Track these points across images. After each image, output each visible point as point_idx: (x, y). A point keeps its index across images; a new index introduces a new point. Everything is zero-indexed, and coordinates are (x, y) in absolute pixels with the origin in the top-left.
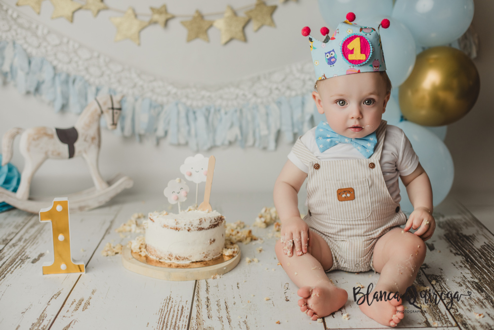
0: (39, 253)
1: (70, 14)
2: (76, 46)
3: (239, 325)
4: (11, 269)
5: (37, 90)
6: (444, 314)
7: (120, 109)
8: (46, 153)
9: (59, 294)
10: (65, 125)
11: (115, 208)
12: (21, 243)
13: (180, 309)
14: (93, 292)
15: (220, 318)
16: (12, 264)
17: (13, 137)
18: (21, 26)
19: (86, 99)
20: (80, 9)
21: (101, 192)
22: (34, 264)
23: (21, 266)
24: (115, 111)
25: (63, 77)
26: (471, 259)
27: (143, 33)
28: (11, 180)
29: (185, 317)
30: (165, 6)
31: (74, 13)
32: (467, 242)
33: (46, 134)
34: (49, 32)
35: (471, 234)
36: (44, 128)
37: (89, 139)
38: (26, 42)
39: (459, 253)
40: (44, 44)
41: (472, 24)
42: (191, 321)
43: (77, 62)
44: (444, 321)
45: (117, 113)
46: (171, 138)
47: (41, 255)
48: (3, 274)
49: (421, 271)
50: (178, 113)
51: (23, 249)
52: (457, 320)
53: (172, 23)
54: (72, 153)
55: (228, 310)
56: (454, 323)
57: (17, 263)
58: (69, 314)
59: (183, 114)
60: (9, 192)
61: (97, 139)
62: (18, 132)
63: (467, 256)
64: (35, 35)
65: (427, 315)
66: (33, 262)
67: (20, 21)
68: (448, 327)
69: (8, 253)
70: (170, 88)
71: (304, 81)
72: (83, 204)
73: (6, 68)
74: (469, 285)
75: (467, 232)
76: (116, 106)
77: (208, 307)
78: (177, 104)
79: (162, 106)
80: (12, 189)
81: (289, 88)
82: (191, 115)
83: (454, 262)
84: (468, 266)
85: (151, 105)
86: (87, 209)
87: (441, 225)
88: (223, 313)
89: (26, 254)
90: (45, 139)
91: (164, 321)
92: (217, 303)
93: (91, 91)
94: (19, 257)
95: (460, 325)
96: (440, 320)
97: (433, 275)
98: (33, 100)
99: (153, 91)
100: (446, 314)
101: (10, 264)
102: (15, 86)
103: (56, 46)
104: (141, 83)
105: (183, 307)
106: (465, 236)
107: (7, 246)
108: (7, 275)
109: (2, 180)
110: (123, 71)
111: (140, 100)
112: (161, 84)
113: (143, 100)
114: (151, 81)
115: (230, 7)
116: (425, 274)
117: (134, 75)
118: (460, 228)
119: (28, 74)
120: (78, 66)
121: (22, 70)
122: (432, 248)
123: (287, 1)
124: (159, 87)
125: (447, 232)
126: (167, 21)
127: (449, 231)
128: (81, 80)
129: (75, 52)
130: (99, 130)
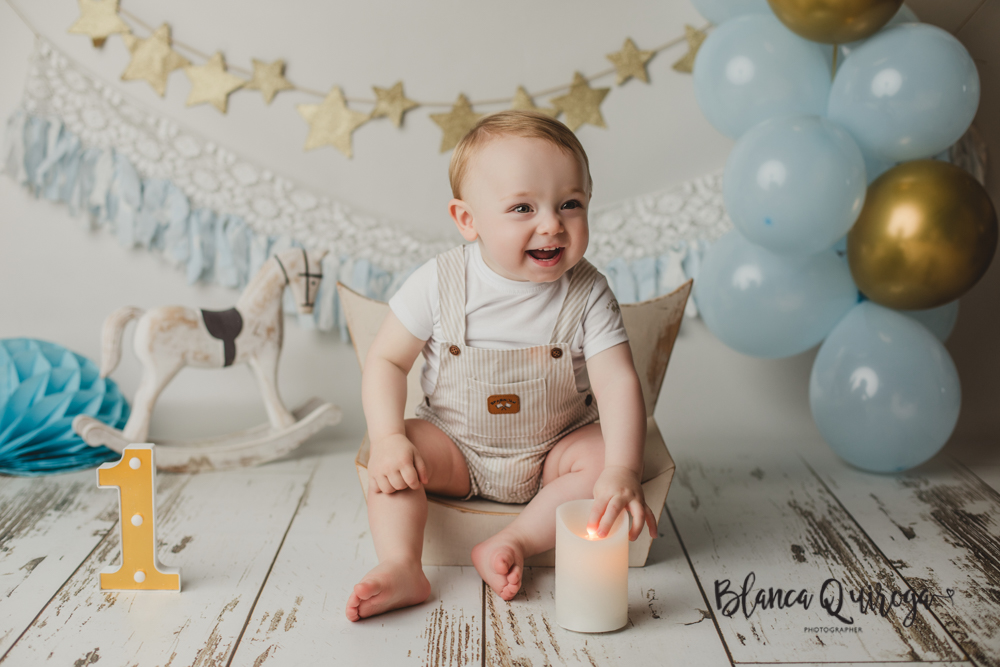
0: (181, 537)
1: (222, 98)
2: (231, 158)
3: (575, 655)
5: (155, 240)
6: (943, 640)
7: (320, 276)
8: (183, 356)
9: (236, 603)
10: (219, 301)
11: (306, 463)
13: (463, 629)
14: (298, 601)
15: (539, 645)
17: (123, 324)
18: (127, 120)
19: (248, 260)
20: (239, 88)
21: (282, 431)
22: (178, 555)
24: (311, 279)
25: (206, 216)
26: (984, 553)
27: (358, 135)
28: (115, 410)
29: (475, 642)
30: (400, 86)
31: (229, 95)
32: (974, 526)
33: (184, 320)
34: (180, 133)
35: (981, 513)
36: (181, 309)
37: (262, 331)
38: (136, 151)
39: (961, 543)
41: (975, 123)
42: (487, 648)
43: (231, 190)
44: (943, 652)
45: (314, 283)
47: (186, 540)
49: (894, 572)
52: (967, 650)
53: (413, 118)
54: (230, 357)
55: (552, 631)
56: (962, 656)
58: (262, 635)
60: (110, 428)
61: (277, 332)
62: (133, 314)
63: (975, 548)
64: (152, 136)
65: (911, 642)
66: (176, 550)
67: (126, 110)
68: (951, 661)
70: (405, 241)
71: (659, 231)
72: (248, 453)
73: (98, 197)
74: (985, 596)
75: (974, 508)
77: (513, 626)
80: (114, 423)
81: (630, 242)
83: (953, 558)
84: (979, 564)
85: (370, 272)
86: (255, 462)
87: (924, 496)
88: (543, 635)
90: (183, 329)
91: (438, 649)
92: (528, 620)
93: (258, 245)
95: (974, 659)
96: (936, 649)
97: (917, 579)
98: (146, 259)
99: (374, 246)
100: (946, 641)
102: (114, 232)
103: (192, 158)
104: (351, 231)
105: (468, 627)
106: (970, 516)
109: (95, 407)
110: (317, 207)
111: (349, 263)
112: (388, 232)
113: (355, 262)
114: (370, 228)
115: (522, 89)
116: (903, 578)
117: (338, 216)
118: (961, 503)
119: (139, 210)
120: (233, 197)
121: (129, 201)
122: (909, 534)
123: (627, 79)
124: (386, 239)
125: (936, 508)
126: (404, 114)
127: (940, 506)
128: (238, 224)
129: (229, 171)
130: (281, 314)
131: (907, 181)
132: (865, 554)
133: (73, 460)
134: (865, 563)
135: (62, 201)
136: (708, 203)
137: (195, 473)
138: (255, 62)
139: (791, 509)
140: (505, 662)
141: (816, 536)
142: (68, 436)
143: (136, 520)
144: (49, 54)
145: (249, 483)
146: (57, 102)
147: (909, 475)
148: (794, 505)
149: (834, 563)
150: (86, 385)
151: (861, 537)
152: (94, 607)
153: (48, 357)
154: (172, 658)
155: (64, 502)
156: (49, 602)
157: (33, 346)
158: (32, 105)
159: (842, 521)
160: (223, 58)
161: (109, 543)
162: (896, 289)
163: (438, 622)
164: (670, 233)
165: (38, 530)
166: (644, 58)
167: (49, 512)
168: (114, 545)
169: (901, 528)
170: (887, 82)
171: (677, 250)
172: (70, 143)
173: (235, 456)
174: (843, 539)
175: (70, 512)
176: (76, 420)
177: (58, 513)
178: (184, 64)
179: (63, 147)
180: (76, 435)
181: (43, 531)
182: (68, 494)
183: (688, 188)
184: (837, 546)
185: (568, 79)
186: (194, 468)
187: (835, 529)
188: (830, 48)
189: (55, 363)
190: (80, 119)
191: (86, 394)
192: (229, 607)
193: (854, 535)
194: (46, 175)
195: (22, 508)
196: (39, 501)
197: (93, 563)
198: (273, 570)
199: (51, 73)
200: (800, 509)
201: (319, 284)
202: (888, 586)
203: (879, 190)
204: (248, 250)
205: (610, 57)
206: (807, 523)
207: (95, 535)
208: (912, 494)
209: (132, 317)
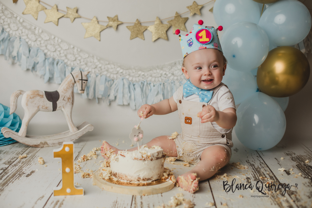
0: (31, 171)
1: (57, 20)
2: (60, 41)
4: (12, 180)
5: (34, 68)
7: (87, 80)
8: (38, 107)
9: (43, 197)
11: (81, 144)
12: (20, 164)
16: (13, 177)
17: (17, 96)
18: (25, 27)
19: (65, 75)
20: (63, 17)
22: (28, 177)
23: (19, 179)
24: (83, 81)
25: (51, 60)
27: (102, 33)
28: (15, 125)
30: (117, 16)
31: (59, 19)
33: (39, 95)
34: (42, 32)
36: (38, 91)
37: (66, 99)
38: (28, 38)
39: (307, 177)
40: (39, 39)
43: (59, 51)
45: (84, 83)
46: (119, 101)
47: (33, 172)
48: (7, 183)
50: (124, 85)
51: (21, 168)
53: (120, 27)
54: (55, 108)
57: (16, 176)
59: (126, 86)
60: (14, 132)
61: (72, 99)
64: (33, 33)
67: (24, 24)
69: (11, 170)
70: (118, 69)
72: (61, 141)
73: (15, 54)
76: (84, 78)
78: (123, 79)
79: (113, 80)
82: (132, 86)
83: (304, 182)
85: (106, 79)
87: (294, 159)
89: (23, 171)
90: (38, 98)
92: (147, 206)
93: (68, 70)
94: (18, 173)
98: (31, 74)
99: (107, 71)
101: (12, 177)
102: (20, 65)
103: (46, 40)
104: (100, 65)
106: (310, 166)
107: (11, 166)
108: (9, 184)
109: (9, 124)
110: (89, 57)
111: (99, 76)
112: (113, 66)
113: (101, 76)
114: (106, 64)
115: (158, 18)
117: (96, 61)
119: (28, 57)
120: (60, 54)
121: (24, 55)
122: (288, 173)
124: (112, 68)
125: (298, 163)
126: (118, 26)
128: (62, 63)
129: (59, 45)
130: (73, 93)
135: (3, 55)
137: (42, 147)
138: (67, 8)
141: (255, 174)
146: (1, 21)
148: (248, 162)
150: (6, 117)
151: (271, 174)
159: (265, 168)
160: (57, 7)
161: (5, 173)
163: (114, 206)
166: (200, 7)
168: (6, 174)
169: (285, 171)
172: (6, 35)
173: (56, 142)
174: (264, 175)
176: (2, 129)
178: (44, 9)
179: (3, 36)
180: (2, 134)
185: (174, 15)
186: (42, 146)
187: (262, 171)
188: (263, 4)
190: (9, 27)
191: (6, 120)
192: (40, 199)
193: (268, 173)
198: (60, 184)
200: (250, 163)
201: (86, 83)
204: (65, 72)
205: (188, 7)
206: (252, 168)
207: (1, 170)
208: (289, 158)
209: (20, 93)
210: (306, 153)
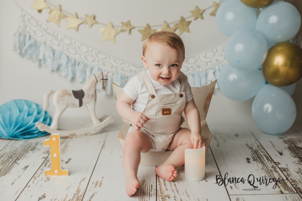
0: (68, 159)
1: (77, 26)
2: (80, 44)
3: (183, 193)
5: (58, 69)
6: (290, 187)
7: (107, 80)
8: (67, 104)
9: (84, 179)
10: (77, 89)
11: (104, 134)
13: (151, 186)
14: (103, 178)
15: (172, 190)
17: (49, 95)
18: (49, 34)
19: (85, 74)
20: (82, 23)
21: (96, 125)
22: (67, 164)
24: (104, 81)
25: (73, 62)
27: (117, 36)
28: (47, 120)
29: (154, 190)
30: (129, 21)
31: (78, 26)
32: (300, 151)
33: (67, 94)
34: (64, 37)
36: (66, 91)
37: (90, 96)
38: (52, 43)
39: (296, 156)
40: (62, 44)
42: (158, 192)
43: (80, 54)
44: (290, 191)
45: (105, 82)
47: (70, 159)
49: (276, 166)
52: (297, 190)
53: (133, 31)
54: (81, 104)
55: (176, 186)
56: (296, 192)
58: (92, 189)
60: (46, 126)
61: (95, 96)
62: (52, 92)
63: (300, 158)
64: (56, 38)
65: (281, 188)
66: (67, 162)
67: (48, 31)
68: (292, 194)
70: (132, 68)
71: (207, 63)
72: (87, 132)
73: (41, 57)
75: (300, 145)
77: (165, 185)
80: (47, 124)
81: (198, 67)
83: (294, 161)
84: (301, 163)
85: (121, 77)
86: (89, 135)
87: (286, 142)
88: (174, 188)
90: (67, 96)
91: (143, 192)
92: (169, 183)
93: (88, 70)
95: (299, 193)
96: (288, 190)
97: (283, 168)
98: (55, 75)
99: (122, 69)
100: (291, 187)
102: (46, 67)
103: (68, 45)
104: (116, 65)
106: (299, 148)
109: (42, 119)
110: (105, 58)
111: (115, 74)
112: (127, 65)
113: (117, 74)
114: (121, 64)
115: (165, 22)
116: (279, 168)
117: (112, 61)
118: (296, 144)
119: (53, 60)
120: (81, 56)
121: (50, 58)
122: (281, 154)
123: (196, 18)
124: (126, 67)
125: (289, 145)
126: (130, 30)
127: (290, 145)
128: (82, 64)
129: (79, 48)
130: (95, 91)
131: (280, 48)
132: (268, 160)
133: (36, 135)
134: (268, 163)
135: (31, 58)
136: (221, 55)
137: (71, 138)
138: (86, 16)
139: (246, 146)
140: (163, 196)
141: (254, 155)
142: (34, 128)
143: (55, 155)
144: (25, 15)
145: (87, 141)
146: (28, 29)
147: (281, 135)
148: (247, 145)
149: (259, 163)
150: (39, 113)
151: (267, 155)
152: (44, 181)
153: (27, 105)
154: (66, 196)
155: (34, 148)
156: (31, 180)
157: (23, 102)
158: (21, 30)
159: (261, 150)
160: (77, 15)
161: (47, 161)
162: (277, 80)
163: (143, 184)
164: (210, 63)
165: (26, 157)
166: (201, 12)
167: (29, 151)
168: (49, 162)
169: (279, 152)
170: (273, 19)
171: (212, 69)
172: (32, 41)
173: (83, 133)
174: (261, 156)
175: (35, 151)
176: (37, 123)
177: (32, 152)
178: (65, 17)
179: (30, 42)
180: (36, 128)
181: (28, 158)
182: (35, 146)
183: (215, 50)
184: (260, 158)
185: (179, 19)
186: (71, 137)
187: (259, 153)
188: (256, 9)
189: (30, 107)
190: (35, 34)
191: (39, 116)
193: (265, 154)
194: (25, 51)
195: (22, 150)
196: (26, 148)
197: (43, 167)
198: (95, 168)
199: (26, 21)
200: (249, 146)
201: (107, 82)
202: (274, 170)
203: (271, 51)
204: (85, 71)
205: (191, 12)
206: (251, 150)
207: (43, 158)
208: (282, 141)
209: (52, 93)
210: (296, 136)
